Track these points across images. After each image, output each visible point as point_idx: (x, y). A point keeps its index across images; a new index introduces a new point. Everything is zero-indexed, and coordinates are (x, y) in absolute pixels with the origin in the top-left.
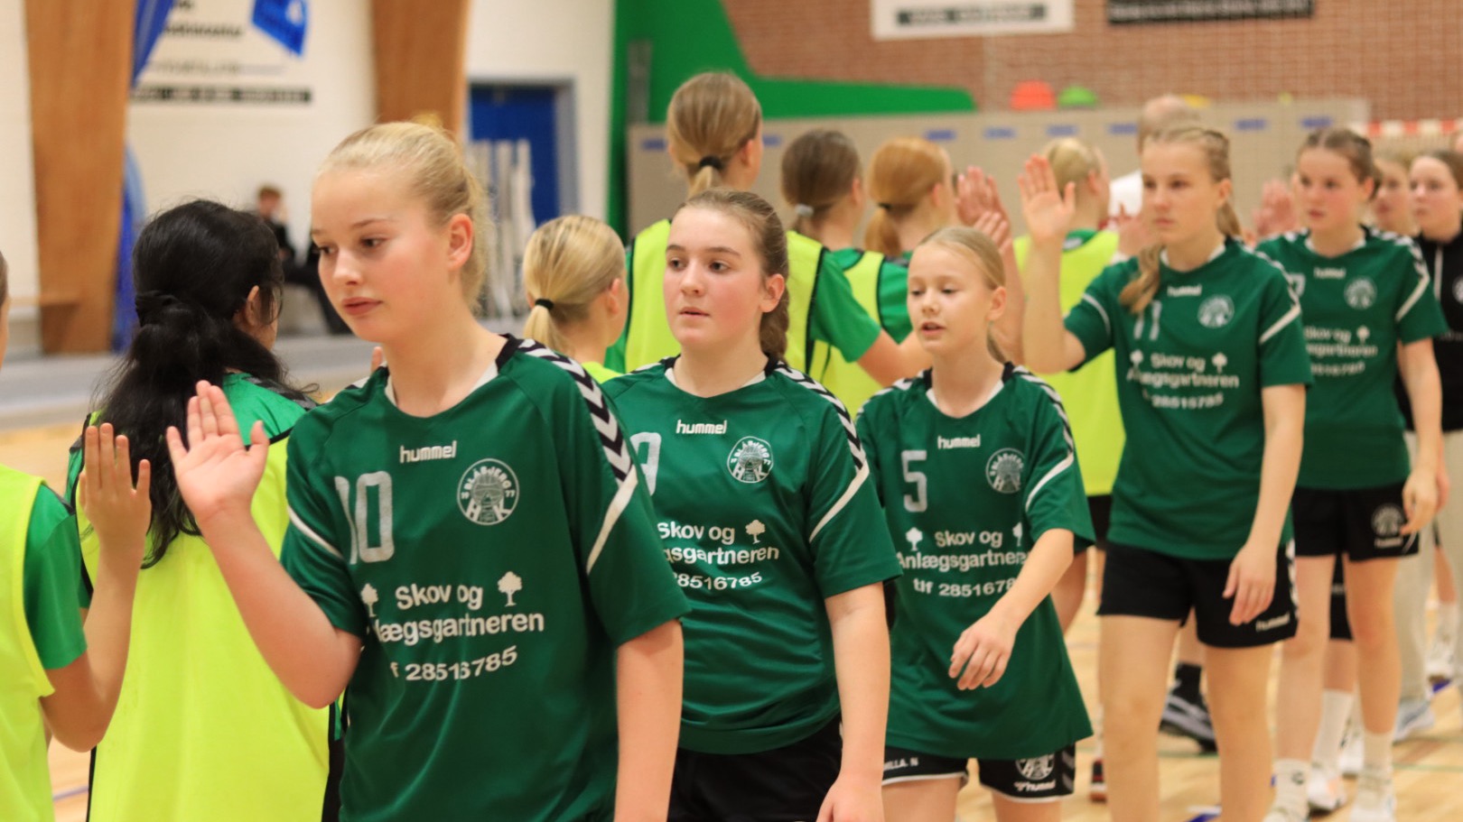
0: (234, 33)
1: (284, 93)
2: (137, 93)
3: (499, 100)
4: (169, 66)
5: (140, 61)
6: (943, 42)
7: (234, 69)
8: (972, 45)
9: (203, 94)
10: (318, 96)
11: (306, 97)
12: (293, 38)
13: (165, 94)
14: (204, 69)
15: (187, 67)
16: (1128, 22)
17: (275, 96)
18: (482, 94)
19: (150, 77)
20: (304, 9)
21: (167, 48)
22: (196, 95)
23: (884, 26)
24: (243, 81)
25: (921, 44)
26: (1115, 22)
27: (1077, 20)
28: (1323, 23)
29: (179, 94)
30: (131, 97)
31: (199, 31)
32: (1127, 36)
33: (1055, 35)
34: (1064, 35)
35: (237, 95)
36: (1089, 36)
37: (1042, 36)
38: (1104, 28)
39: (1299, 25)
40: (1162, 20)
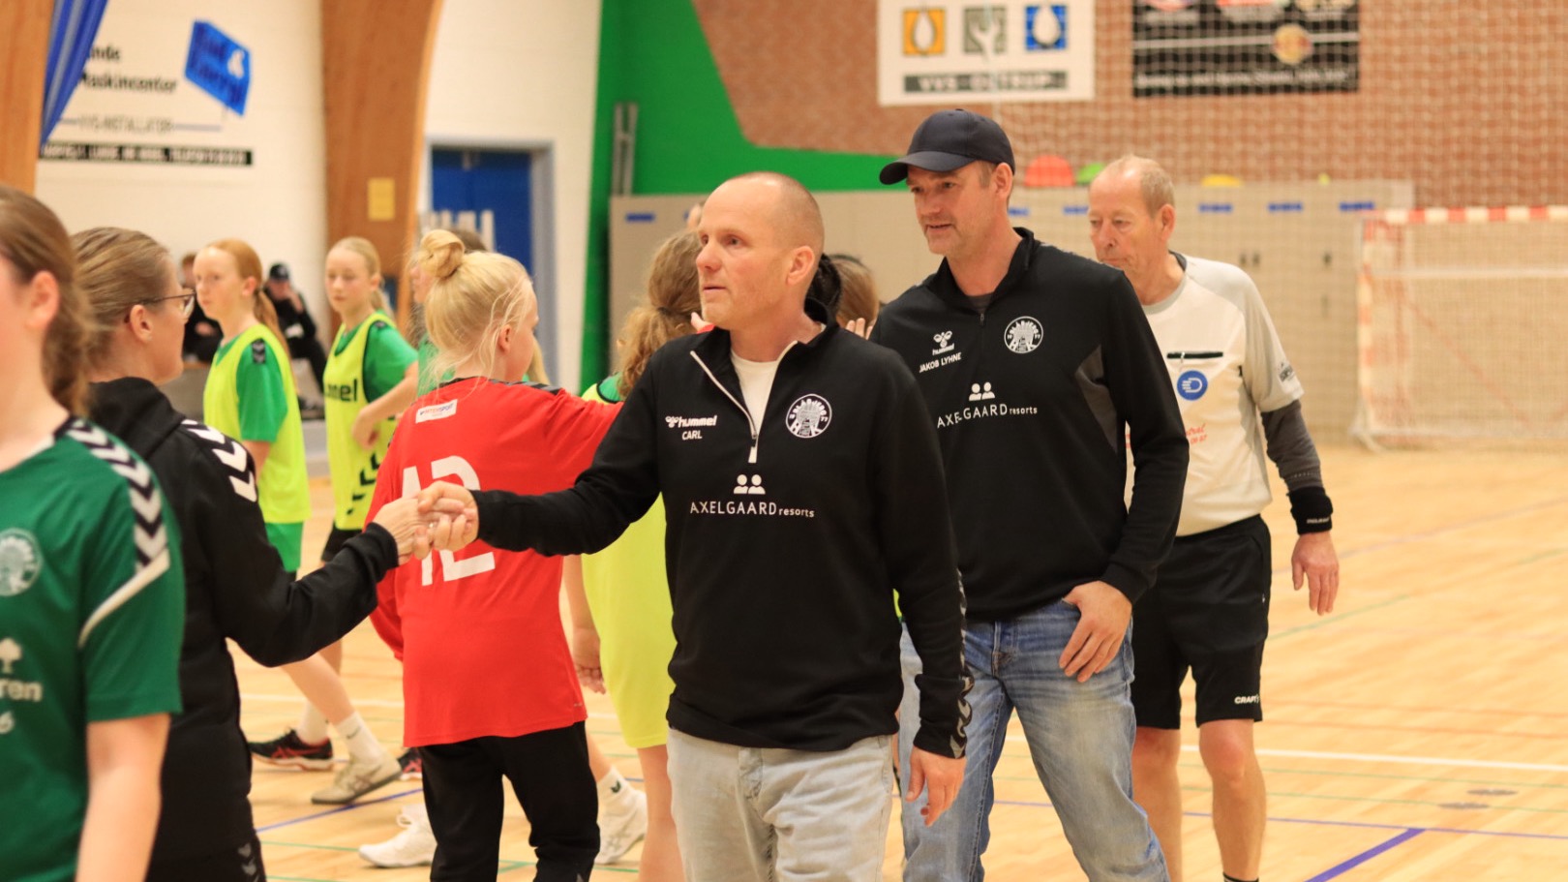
0: (169, 87)
1: (220, 154)
2: (48, 151)
3: (467, 164)
4: (91, 122)
5: (51, 117)
7: (166, 126)
9: (129, 153)
10: (259, 158)
11: (248, 158)
12: (235, 95)
13: (86, 152)
14: (130, 126)
15: (110, 123)
16: (1149, 92)
17: (211, 157)
18: (445, 157)
19: (61, 133)
20: (246, 63)
21: (83, 101)
22: (120, 153)
23: (890, 92)
24: (174, 139)
26: (1137, 92)
27: (1097, 90)
28: (1364, 97)
29: (102, 153)
30: (41, 156)
31: (125, 83)
32: (1152, 107)
33: (1070, 105)
34: (1082, 104)
35: (167, 154)
36: (1109, 107)
37: (1056, 105)
38: (1128, 98)
39: (1337, 98)
40: (1189, 91)
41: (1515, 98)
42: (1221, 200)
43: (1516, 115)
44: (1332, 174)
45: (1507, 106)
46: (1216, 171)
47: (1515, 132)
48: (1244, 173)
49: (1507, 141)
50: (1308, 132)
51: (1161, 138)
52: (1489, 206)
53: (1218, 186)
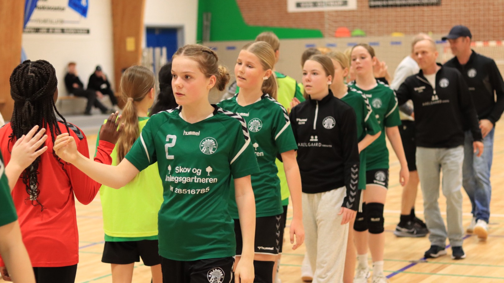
0: (63, 9)
1: (79, 30)
2: (26, 30)
3: (157, 33)
4: (38, 21)
5: (27, 19)
6: (312, 13)
7: (62, 22)
8: (321, 14)
9: (51, 31)
10: (92, 31)
11: (88, 32)
12: (83, 11)
13: (37, 30)
14: (51, 22)
15: (45, 21)
16: (375, 7)
17: (77, 31)
18: (150, 31)
19: (30, 24)
21: (36, 14)
22: (48, 31)
23: (292, 8)
24: (65, 26)
25: (304, 14)
26: (371, 7)
27: (358, 6)
28: (443, 7)
29: (42, 31)
30: (24, 32)
31: (49, 8)
32: (375, 11)
33: (350, 11)
34: (353, 11)
35: (63, 31)
36: (362, 11)
37: (345, 11)
38: (367, 9)
39: (435, 8)
40: (387, 6)
41: (491, 7)
42: (398, 40)
43: (492, 12)
44: (433, 32)
45: (489, 10)
46: (396, 31)
47: (492, 18)
48: (405, 32)
49: (489, 20)
50: (426, 19)
51: (379, 21)
52: (484, 41)
53: (397, 36)
